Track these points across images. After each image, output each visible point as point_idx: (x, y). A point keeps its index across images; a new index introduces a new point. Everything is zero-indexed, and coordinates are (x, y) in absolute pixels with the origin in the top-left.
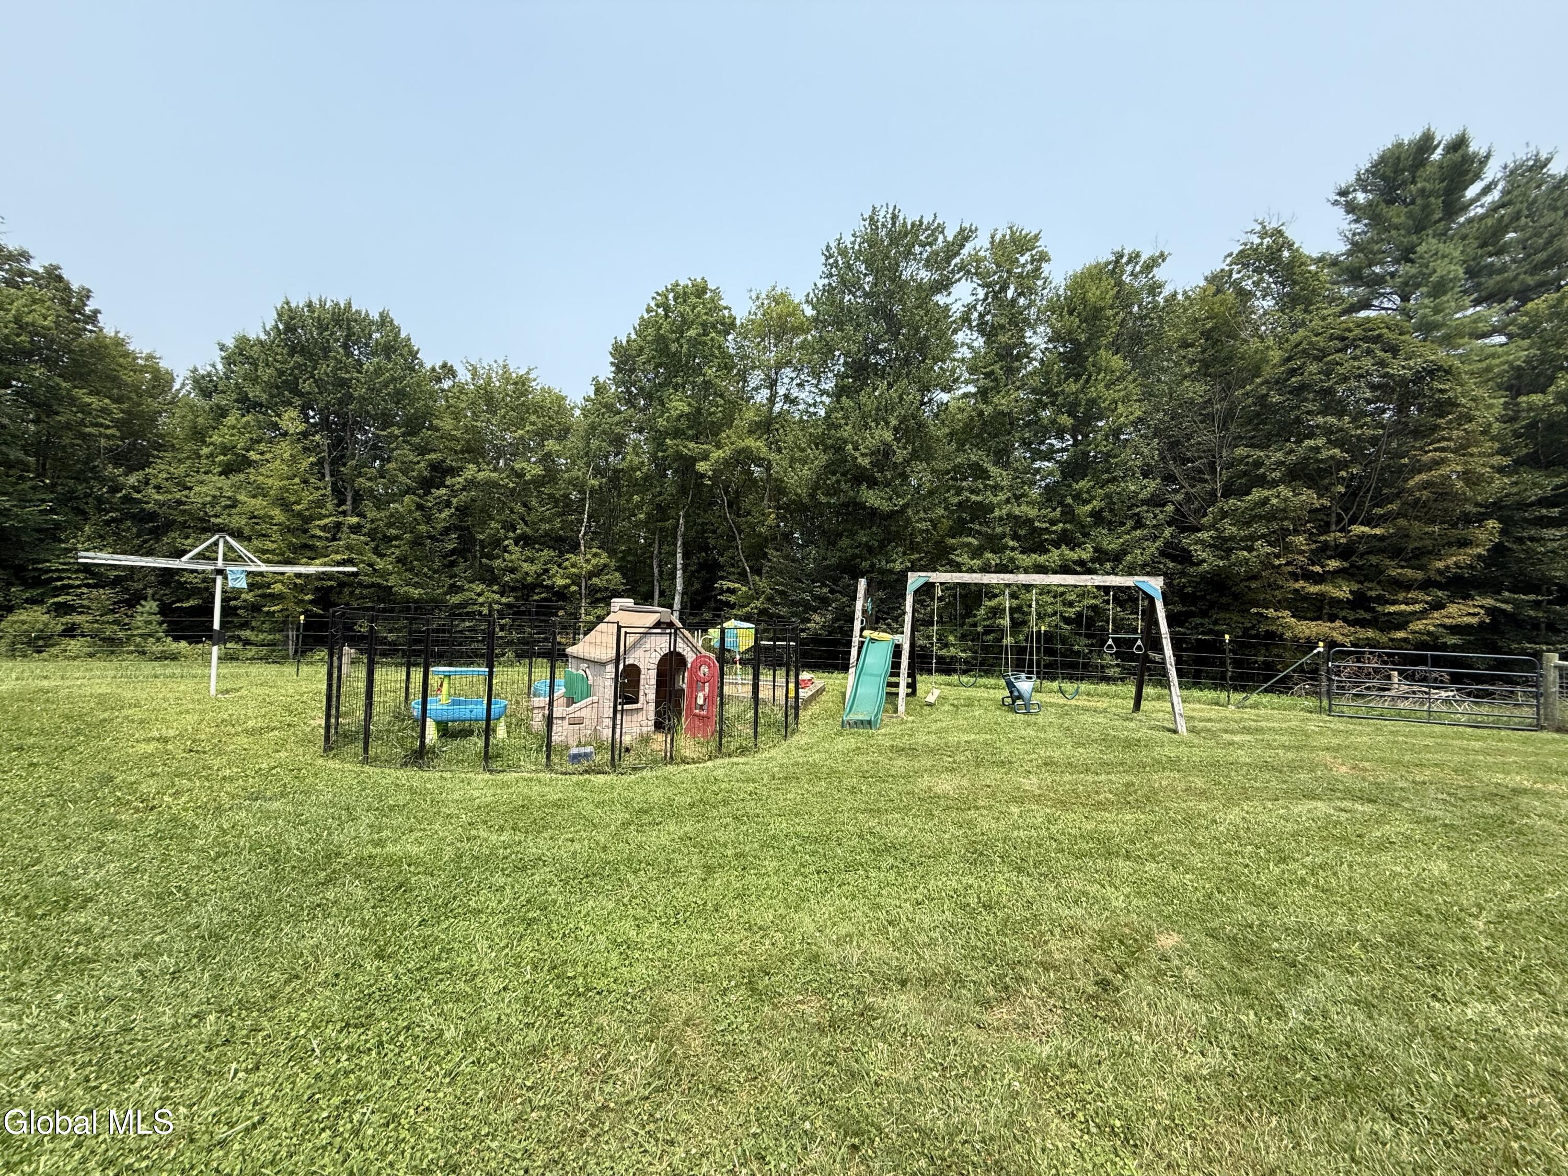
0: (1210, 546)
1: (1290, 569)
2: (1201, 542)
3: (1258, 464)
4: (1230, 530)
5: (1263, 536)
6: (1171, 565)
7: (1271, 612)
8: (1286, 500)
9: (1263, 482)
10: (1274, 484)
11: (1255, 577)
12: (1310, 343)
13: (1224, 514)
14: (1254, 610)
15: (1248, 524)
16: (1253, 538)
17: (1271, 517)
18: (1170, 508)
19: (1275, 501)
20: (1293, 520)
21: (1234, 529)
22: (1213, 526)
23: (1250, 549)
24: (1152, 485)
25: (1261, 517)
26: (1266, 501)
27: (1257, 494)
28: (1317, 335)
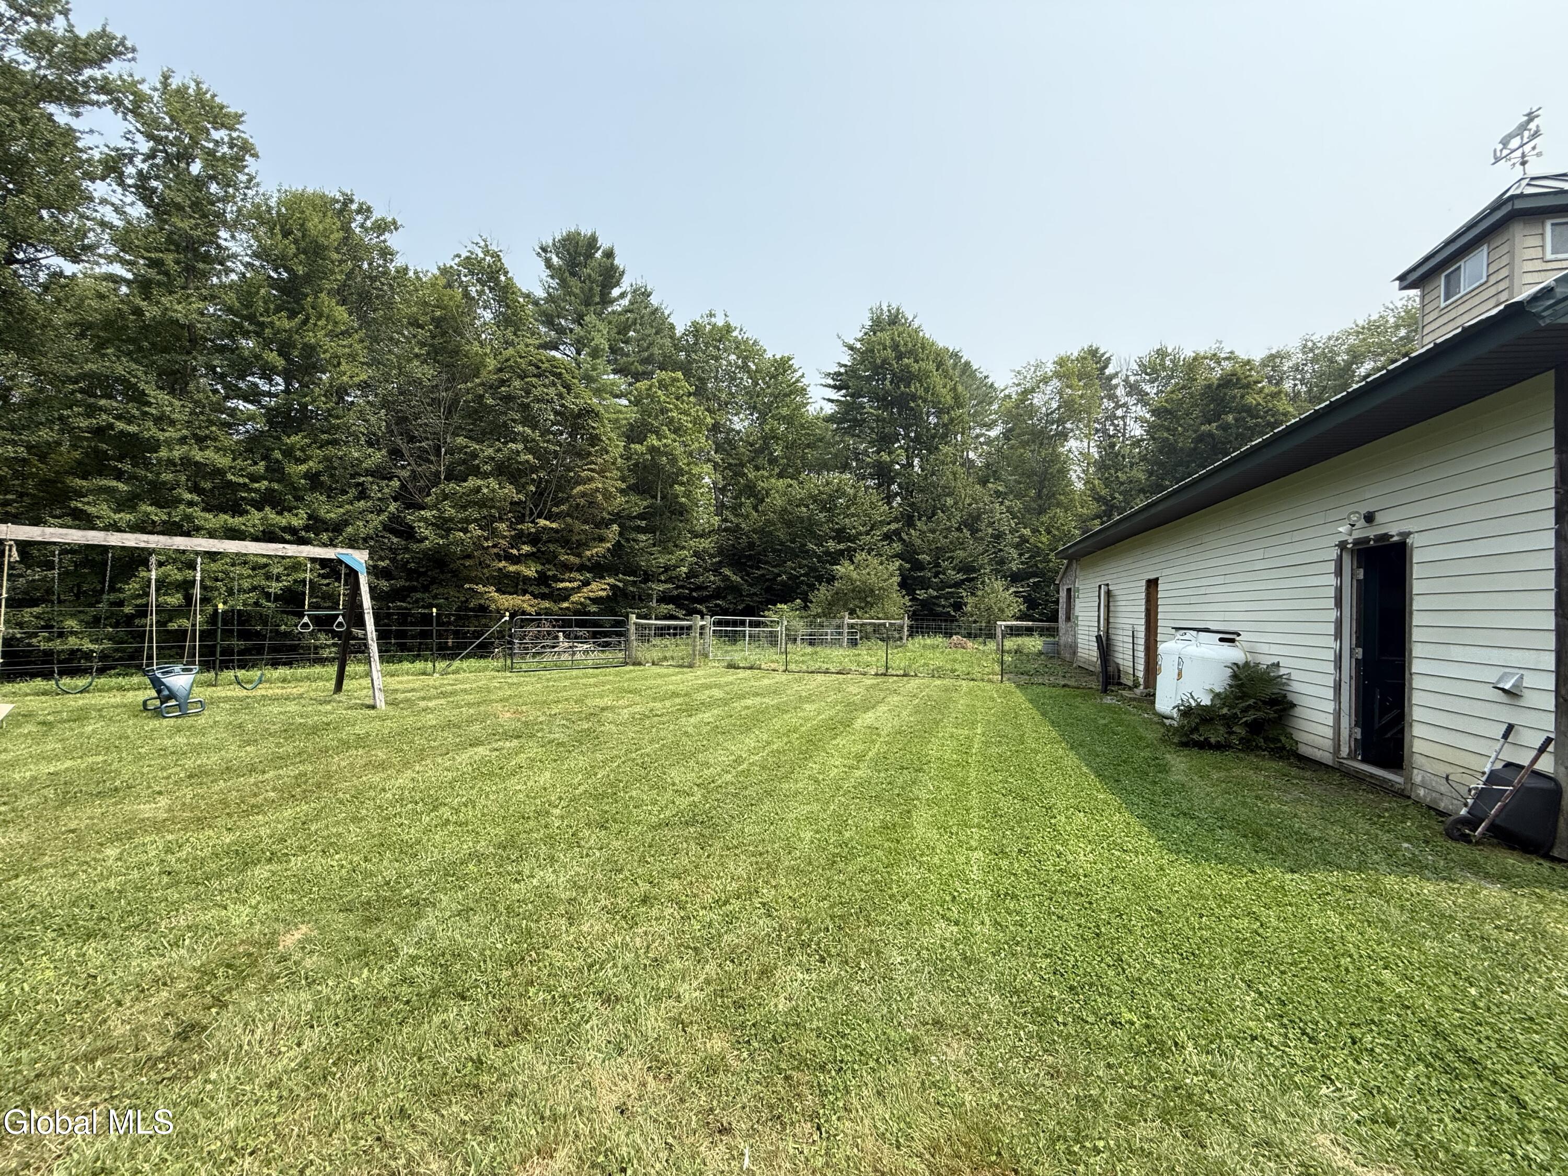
0: (433, 524)
1: (495, 550)
2: (425, 520)
3: (474, 455)
4: (450, 512)
5: (476, 520)
6: (395, 540)
7: (480, 588)
8: (493, 491)
9: (476, 472)
10: (485, 476)
11: (469, 556)
12: (516, 362)
13: (446, 497)
14: (467, 586)
15: (464, 508)
16: (467, 521)
17: (482, 504)
18: (396, 483)
19: (485, 491)
20: (498, 509)
21: (453, 511)
22: (435, 506)
23: (465, 531)
24: (378, 457)
25: (476, 503)
26: (478, 490)
27: (472, 482)
28: (521, 357)
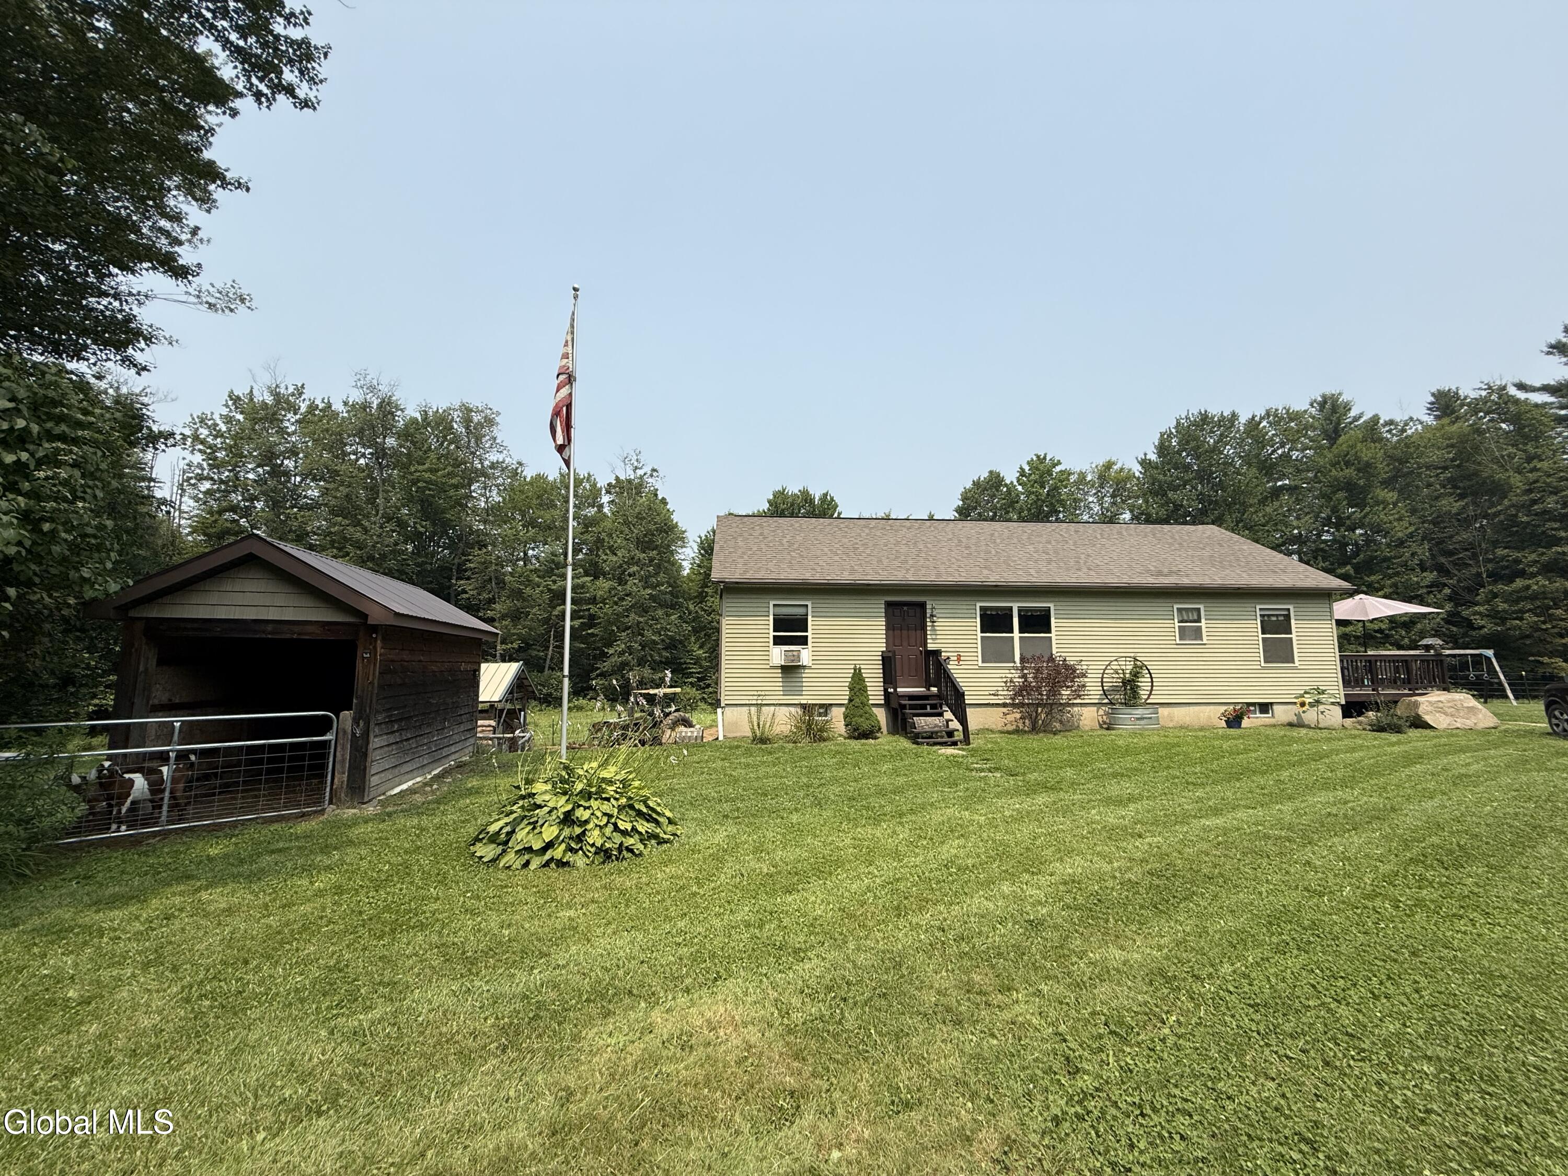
0: (1487, 616)
1: (1556, 630)
2: (1480, 613)
3: (1517, 561)
4: (1502, 606)
5: (1530, 610)
6: (1455, 629)
7: (1546, 660)
8: (1544, 586)
9: (1522, 574)
10: (1533, 576)
11: (1528, 637)
12: (1545, 482)
13: (1495, 596)
14: (1531, 658)
15: (1517, 602)
16: (1522, 611)
17: (1534, 597)
18: (1447, 591)
19: (1535, 587)
20: (1553, 599)
21: (1506, 606)
22: (1488, 602)
23: (1521, 619)
24: (1430, 576)
25: (1526, 598)
26: (1528, 587)
27: (1519, 583)
28: (1549, 476)
